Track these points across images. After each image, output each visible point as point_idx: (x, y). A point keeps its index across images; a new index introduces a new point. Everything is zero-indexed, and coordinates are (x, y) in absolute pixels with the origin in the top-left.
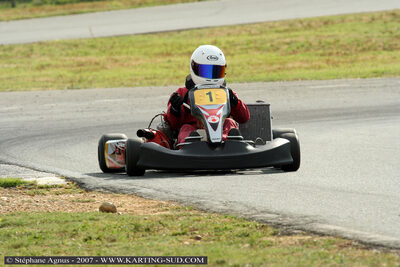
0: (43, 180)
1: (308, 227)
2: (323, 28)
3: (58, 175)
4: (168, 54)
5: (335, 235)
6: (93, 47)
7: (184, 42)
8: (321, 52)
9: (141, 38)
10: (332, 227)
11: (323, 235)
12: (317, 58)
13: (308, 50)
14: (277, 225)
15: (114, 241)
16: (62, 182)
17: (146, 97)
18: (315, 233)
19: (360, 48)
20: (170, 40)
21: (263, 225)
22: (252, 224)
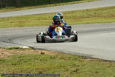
0: (24, 47)
1: (90, 57)
2: (72, 13)
3: (27, 46)
4: (39, 19)
5: (97, 59)
6: (22, 18)
7: (42, 17)
8: (73, 18)
9: (32, 16)
10: (96, 57)
11: (94, 59)
12: (73, 20)
13: (70, 18)
14: (83, 57)
15: (47, 60)
16: (28, 48)
17: (38, 29)
18: (92, 58)
19: (82, 18)
20: (39, 16)
21: (79, 57)
22: (76, 56)
